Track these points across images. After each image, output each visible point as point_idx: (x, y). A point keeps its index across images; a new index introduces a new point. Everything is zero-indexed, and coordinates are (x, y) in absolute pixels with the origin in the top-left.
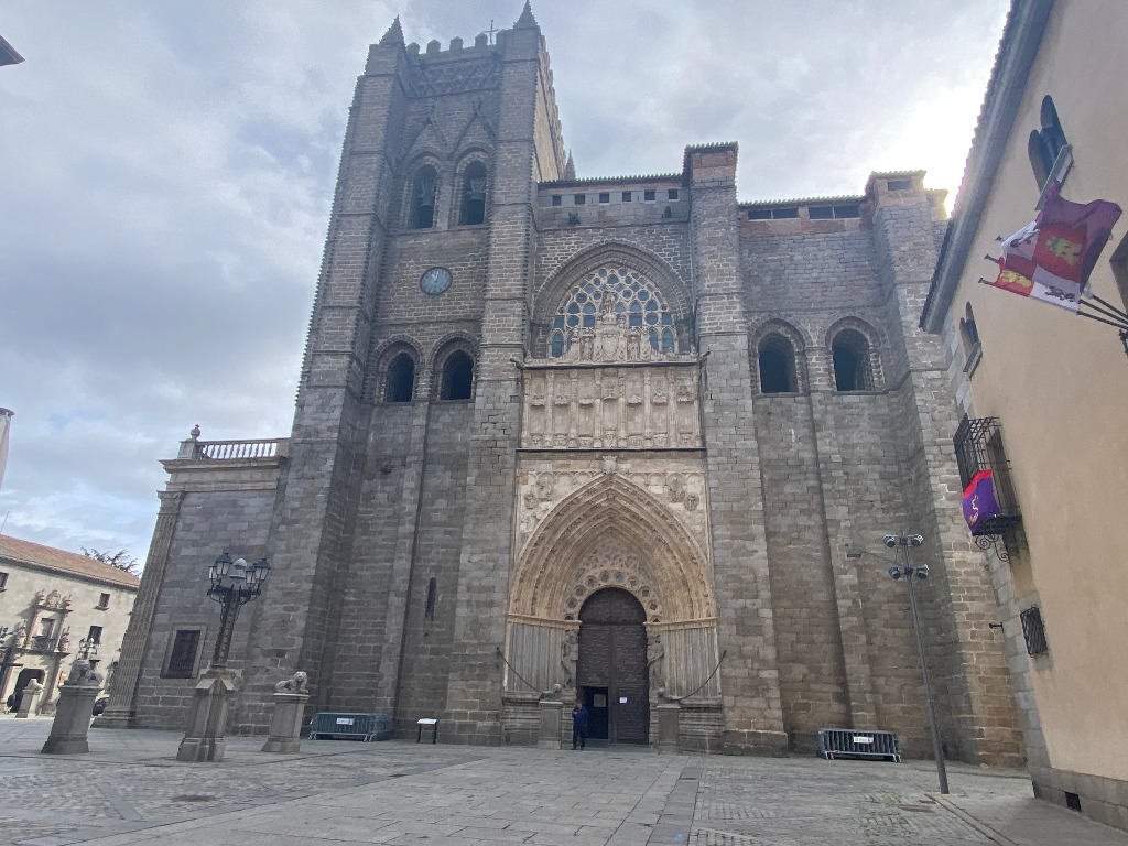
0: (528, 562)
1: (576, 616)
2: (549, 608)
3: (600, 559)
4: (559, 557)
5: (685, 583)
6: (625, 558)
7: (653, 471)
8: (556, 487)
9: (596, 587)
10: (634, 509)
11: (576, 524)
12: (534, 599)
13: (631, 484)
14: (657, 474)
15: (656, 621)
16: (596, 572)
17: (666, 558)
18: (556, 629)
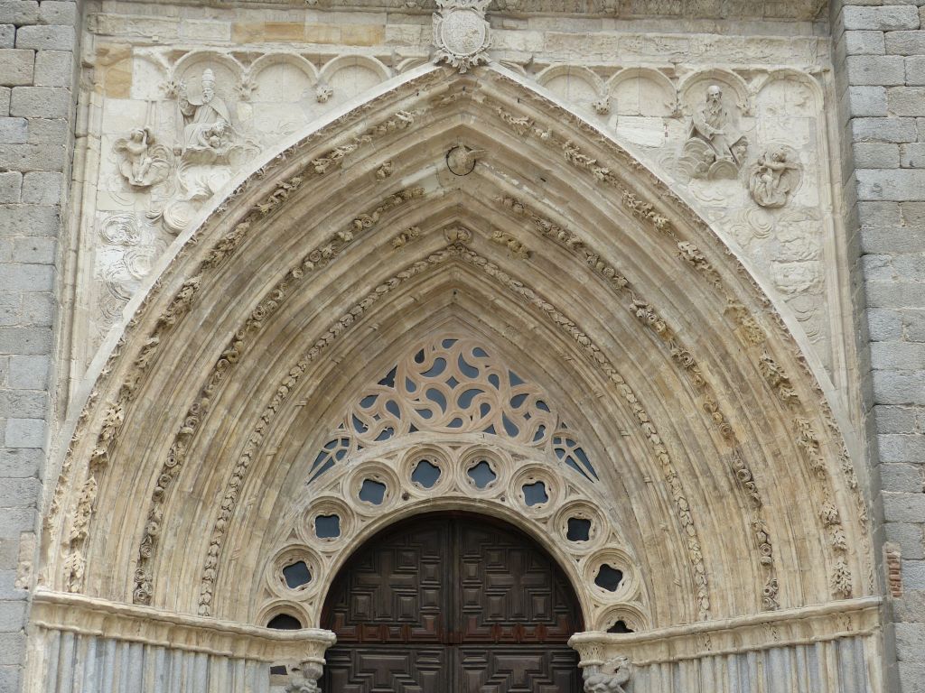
0: (127, 393)
1: (313, 612)
2: (210, 578)
3: (408, 405)
4: (253, 387)
5: (742, 480)
6: (501, 399)
7: (629, 62)
8: (245, 110)
9: (392, 506)
10: (551, 209)
11: (321, 258)
12: (150, 541)
13: (545, 105)
14: (642, 75)
15: (620, 627)
16: (394, 453)
17: (667, 393)
18: (232, 659)
